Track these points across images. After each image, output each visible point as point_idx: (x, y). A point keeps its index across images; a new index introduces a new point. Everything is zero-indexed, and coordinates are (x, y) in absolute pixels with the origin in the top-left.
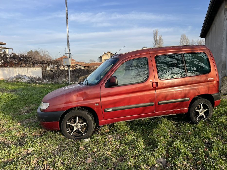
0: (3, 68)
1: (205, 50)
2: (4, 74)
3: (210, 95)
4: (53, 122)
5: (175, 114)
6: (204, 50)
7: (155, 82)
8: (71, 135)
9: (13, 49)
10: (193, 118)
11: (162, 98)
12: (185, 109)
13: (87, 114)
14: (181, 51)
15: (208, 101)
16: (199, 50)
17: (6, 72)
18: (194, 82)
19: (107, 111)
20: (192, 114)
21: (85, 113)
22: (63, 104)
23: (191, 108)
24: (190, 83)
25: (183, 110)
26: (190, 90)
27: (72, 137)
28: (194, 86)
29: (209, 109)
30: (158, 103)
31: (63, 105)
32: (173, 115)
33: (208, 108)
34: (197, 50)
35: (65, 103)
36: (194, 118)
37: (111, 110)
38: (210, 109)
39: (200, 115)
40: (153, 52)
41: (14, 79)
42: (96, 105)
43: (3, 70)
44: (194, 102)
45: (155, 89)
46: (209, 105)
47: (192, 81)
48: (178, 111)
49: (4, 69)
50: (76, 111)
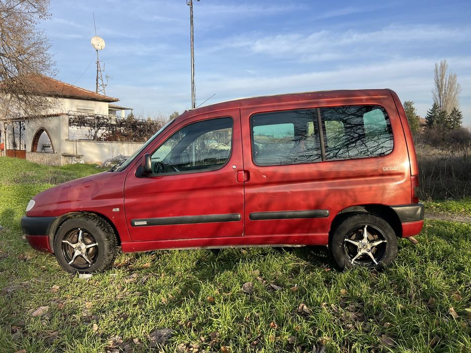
0: (102, 143)
1: (383, 99)
2: (102, 155)
3: (389, 206)
4: (39, 236)
5: (299, 246)
6: (380, 99)
7: (244, 170)
8: (70, 263)
9: (132, 109)
10: (339, 259)
11: (260, 206)
12: (320, 236)
13: (97, 226)
14: (317, 103)
15: (383, 221)
16: (367, 100)
17: (106, 150)
18: (341, 175)
19: (136, 224)
20: (338, 249)
21: (93, 224)
22: (54, 203)
23: (335, 235)
24: (332, 176)
25: (315, 236)
26: (330, 192)
27: (71, 268)
28: (341, 184)
29: (386, 241)
30: (251, 217)
31: (56, 205)
32: (295, 246)
33: (383, 239)
34: (361, 100)
35: (58, 203)
36: (343, 259)
37: (145, 223)
38: (388, 241)
39: (360, 253)
40: (249, 105)
41: (109, 163)
42: (114, 210)
43: (101, 147)
44: (345, 221)
45: (244, 186)
46: (384, 231)
47: (338, 173)
48: (302, 239)
49: (103, 145)
50: (78, 219)
